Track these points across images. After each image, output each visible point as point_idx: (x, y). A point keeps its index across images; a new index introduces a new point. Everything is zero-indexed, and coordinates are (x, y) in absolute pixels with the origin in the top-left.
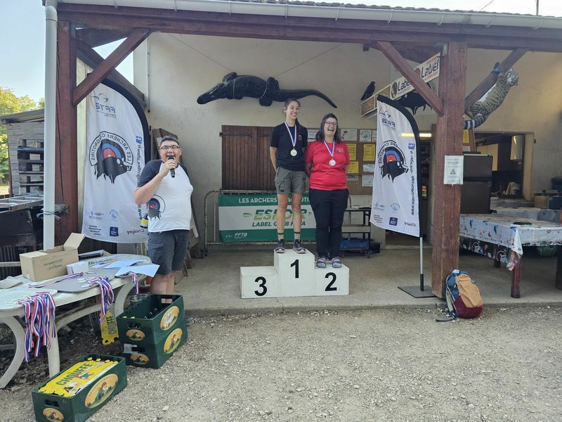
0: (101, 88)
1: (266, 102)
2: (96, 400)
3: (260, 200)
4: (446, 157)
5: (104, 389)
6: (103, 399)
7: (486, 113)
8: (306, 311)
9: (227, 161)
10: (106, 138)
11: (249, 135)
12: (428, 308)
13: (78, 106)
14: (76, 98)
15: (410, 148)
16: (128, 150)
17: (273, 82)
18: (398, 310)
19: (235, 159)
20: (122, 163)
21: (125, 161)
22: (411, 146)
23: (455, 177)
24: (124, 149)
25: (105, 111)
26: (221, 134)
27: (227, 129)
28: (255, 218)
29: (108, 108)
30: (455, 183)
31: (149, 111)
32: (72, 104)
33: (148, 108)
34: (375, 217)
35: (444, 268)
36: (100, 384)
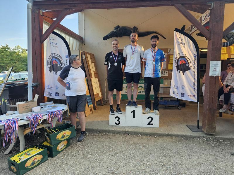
0: (52, 35)
2: (31, 165)
4: (211, 61)
5: (35, 161)
6: (35, 165)
12: (199, 138)
14: (42, 40)
15: (194, 57)
16: (62, 61)
17: (135, 29)
20: (60, 66)
22: (195, 56)
23: (216, 72)
30: (216, 75)
31: (84, 44)
32: (41, 42)
33: (84, 43)
34: (174, 93)
35: (208, 118)
36: (33, 158)
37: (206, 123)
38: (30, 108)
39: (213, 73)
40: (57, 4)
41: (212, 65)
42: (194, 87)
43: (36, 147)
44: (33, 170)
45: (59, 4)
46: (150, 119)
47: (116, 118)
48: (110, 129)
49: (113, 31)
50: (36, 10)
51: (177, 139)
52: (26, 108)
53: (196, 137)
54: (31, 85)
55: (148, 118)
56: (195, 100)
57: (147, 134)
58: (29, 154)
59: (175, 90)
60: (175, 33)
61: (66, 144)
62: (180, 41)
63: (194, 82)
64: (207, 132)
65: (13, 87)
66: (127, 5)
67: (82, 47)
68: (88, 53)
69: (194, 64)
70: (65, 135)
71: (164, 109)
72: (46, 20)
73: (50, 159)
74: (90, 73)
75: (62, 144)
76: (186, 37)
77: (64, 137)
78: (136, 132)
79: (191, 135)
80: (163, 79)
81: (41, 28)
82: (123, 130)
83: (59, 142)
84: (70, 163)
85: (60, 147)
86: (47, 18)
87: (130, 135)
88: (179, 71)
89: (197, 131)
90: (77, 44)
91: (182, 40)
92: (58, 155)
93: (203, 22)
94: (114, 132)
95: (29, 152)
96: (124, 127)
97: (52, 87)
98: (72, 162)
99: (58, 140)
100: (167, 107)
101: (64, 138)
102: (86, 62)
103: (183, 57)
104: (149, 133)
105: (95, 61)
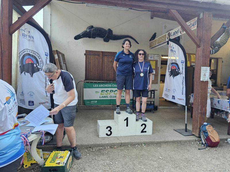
0: (26, 25)
1: (106, 40)
3: (104, 86)
4: (202, 67)
7: (220, 46)
8: (133, 145)
9: (88, 67)
10: (28, 52)
11: (98, 55)
13: (13, 35)
14: (12, 30)
15: (182, 63)
16: (40, 60)
17: (110, 31)
18: (178, 143)
19: (91, 66)
20: (37, 66)
21: (39, 65)
22: (183, 62)
23: (206, 77)
24: (38, 59)
25: (28, 38)
26: (85, 54)
27: (88, 52)
28: (101, 94)
29: (30, 37)
30: (205, 80)
34: (166, 95)
39: (203, 78)
41: (203, 70)
42: (183, 91)
46: (144, 126)
47: (107, 128)
49: (86, 31)
56: (183, 103)
64: (199, 135)
102: (59, 63)
105: (66, 62)
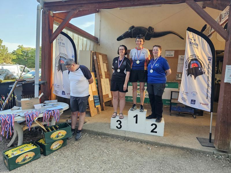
0: (60, 35)
2: (22, 161)
4: (227, 66)
5: (26, 157)
6: (26, 161)
12: (208, 154)
15: (209, 60)
22: (210, 58)
29: (62, 44)
31: (99, 45)
32: (50, 42)
33: (99, 43)
34: (183, 99)
35: (221, 132)
36: (25, 155)
37: (218, 138)
38: (32, 105)
39: (229, 79)
40: (65, 5)
41: (229, 70)
42: (207, 94)
43: (32, 144)
44: (24, 166)
45: (67, 5)
46: (154, 126)
47: (117, 121)
48: (110, 132)
49: (128, 32)
50: (47, 12)
51: (182, 152)
52: (28, 104)
53: (204, 152)
54: (38, 83)
55: (152, 125)
56: (208, 109)
57: (147, 143)
58: (22, 150)
59: (185, 96)
60: (188, 32)
61: (61, 144)
62: (193, 41)
63: (207, 89)
64: (218, 147)
65: (24, 84)
66: (133, 3)
67: (96, 48)
68: (100, 54)
69: (209, 67)
70: (60, 135)
71: (176, 116)
72: (56, 20)
73: (43, 157)
74: (100, 73)
75: (56, 143)
76: (200, 37)
77: (59, 136)
78: (136, 139)
79: (199, 149)
80: (177, 83)
81: (51, 28)
82: (123, 135)
83: (53, 141)
84: (59, 164)
85: (54, 146)
86: (58, 19)
87: (129, 141)
88: (191, 75)
89: (207, 146)
90: (91, 45)
91: (195, 40)
92: (51, 154)
93: (222, 20)
94: (113, 136)
95: (23, 148)
96: (125, 132)
97: (59, 86)
98: (62, 163)
99: (52, 139)
100: (180, 114)
101: (59, 138)
102: (97, 63)
103: (196, 60)
104: (151, 141)
105: (108, 62)
